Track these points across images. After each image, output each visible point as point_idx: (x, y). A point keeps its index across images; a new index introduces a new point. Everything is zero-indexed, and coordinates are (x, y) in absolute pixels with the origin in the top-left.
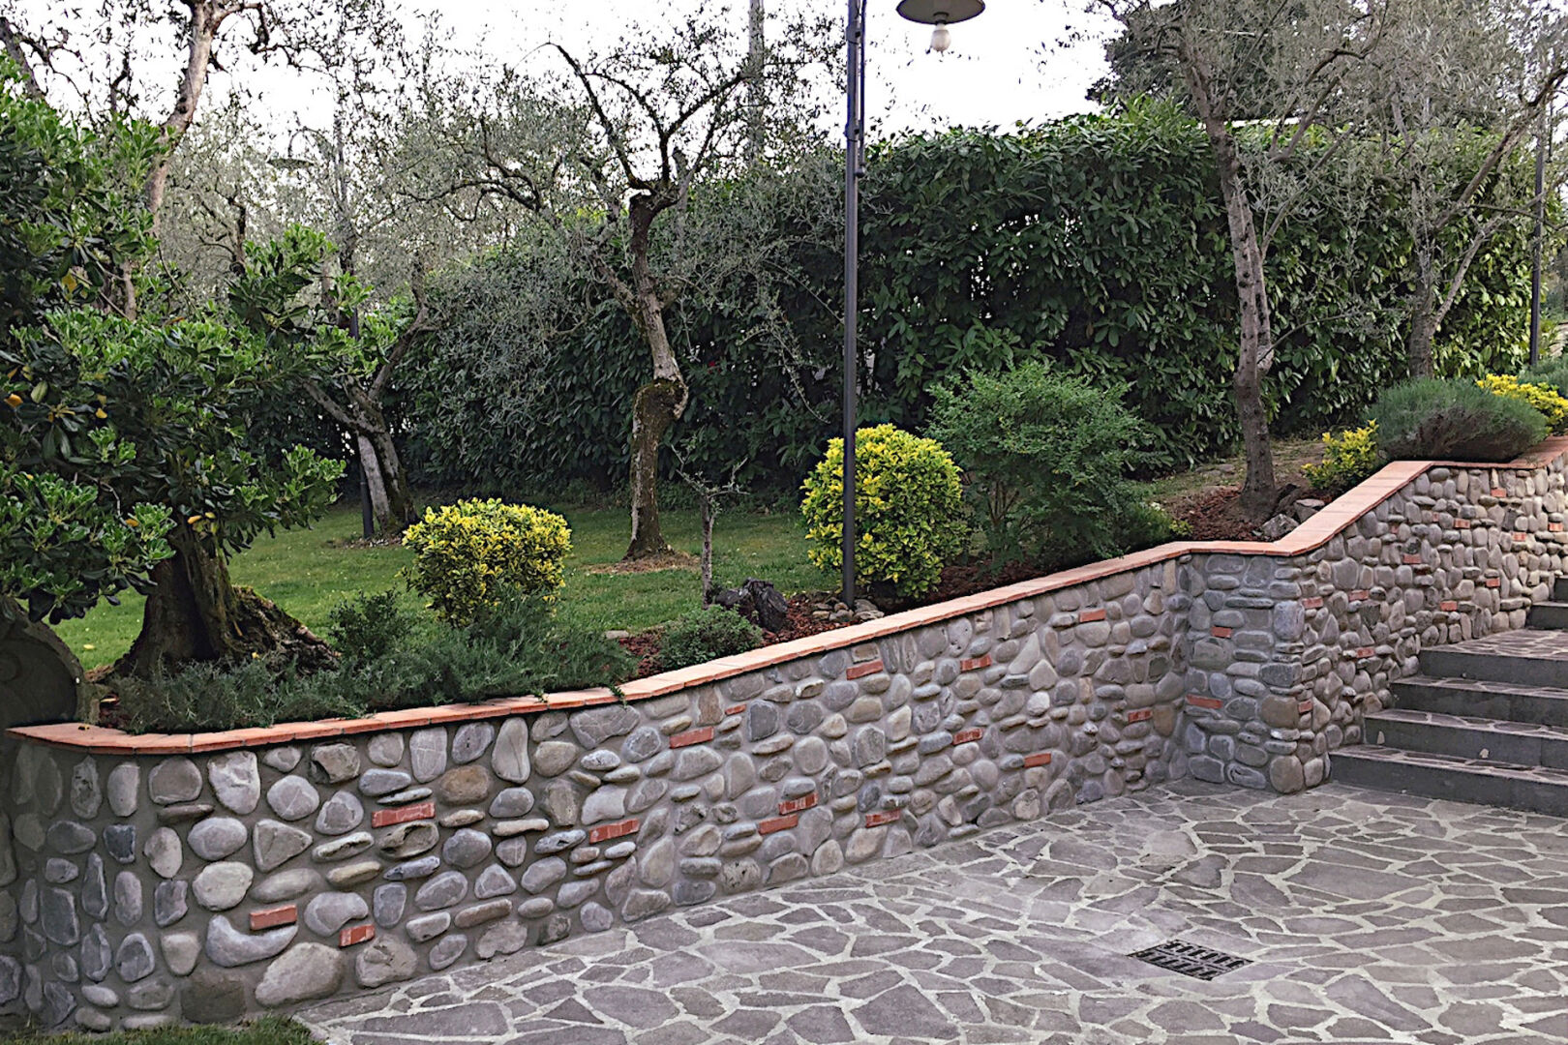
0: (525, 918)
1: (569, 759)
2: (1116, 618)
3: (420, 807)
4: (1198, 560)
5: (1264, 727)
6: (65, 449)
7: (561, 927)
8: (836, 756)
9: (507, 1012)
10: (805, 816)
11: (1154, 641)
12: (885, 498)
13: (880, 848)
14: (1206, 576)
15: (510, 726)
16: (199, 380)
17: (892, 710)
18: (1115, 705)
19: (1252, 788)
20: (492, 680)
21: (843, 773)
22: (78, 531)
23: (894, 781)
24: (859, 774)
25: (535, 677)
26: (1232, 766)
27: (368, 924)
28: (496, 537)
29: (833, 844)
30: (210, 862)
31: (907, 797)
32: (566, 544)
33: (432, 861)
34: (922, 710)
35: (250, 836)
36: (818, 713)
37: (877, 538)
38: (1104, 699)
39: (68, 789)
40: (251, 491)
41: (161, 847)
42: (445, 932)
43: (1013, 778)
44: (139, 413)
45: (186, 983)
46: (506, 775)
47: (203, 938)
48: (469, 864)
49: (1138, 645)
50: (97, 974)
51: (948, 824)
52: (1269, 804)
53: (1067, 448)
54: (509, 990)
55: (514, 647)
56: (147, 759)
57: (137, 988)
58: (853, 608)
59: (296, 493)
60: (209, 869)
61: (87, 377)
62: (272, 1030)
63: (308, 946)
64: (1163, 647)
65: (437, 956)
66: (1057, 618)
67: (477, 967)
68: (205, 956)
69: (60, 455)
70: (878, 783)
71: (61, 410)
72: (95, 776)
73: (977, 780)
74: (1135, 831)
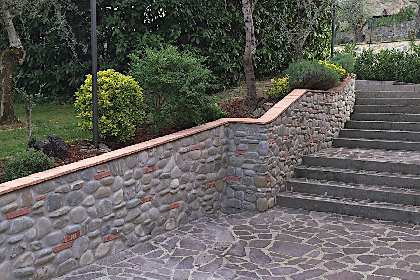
2: (203, 148)
4: (231, 125)
5: (255, 188)
8: (90, 214)
10: (76, 242)
11: (217, 156)
12: (111, 101)
13: (110, 250)
14: (234, 131)
17: (115, 191)
18: (203, 182)
19: (250, 210)
21: (93, 221)
23: (116, 221)
24: (101, 220)
26: (244, 202)
29: (89, 252)
31: (122, 227)
34: (127, 190)
36: (82, 196)
37: (107, 118)
38: (199, 180)
43: (164, 215)
49: (211, 158)
51: (139, 236)
52: (257, 216)
53: (185, 81)
58: (98, 148)
64: (219, 159)
66: (181, 149)
70: (109, 223)
73: (151, 217)
74: (212, 232)
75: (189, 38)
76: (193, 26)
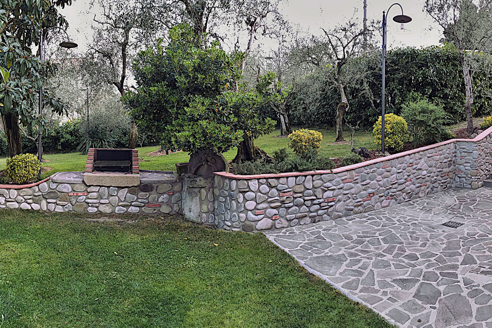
0: (310, 217)
1: (321, 185)
2: (441, 155)
3: (289, 193)
4: (458, 142)
5: (471, 176)
6: (225, 119)
7: (318, 219)
8: (379, 185)
9: (306, 237)
10: (373, 198)
11: (449, 160)
12: (391, 130)
13: (389, 204)
14: (459, 146)
15: (308, 177)
16: (249, 105)
17: (392, 175)
18: (441, 173)
20: (305, 167)
21: (381, 188)
22: (227, 135)
23: (392, 190)
24: (385, 189)
25: (314, 167)
26: (465, 184)
27: (278, 216)
28: (307, 137)
29: (379, 203)
30: (248, 201)
31: (395, 193)
32: (321, 138)
33: (291, 204)
34: (398, 175)
35: (256, 197)
36: (376, 176)
37: (389, 138)
38: (438, 172)
39: (223, 184)
40: (258, 127)
41: (239, 197)
42: (294, 219)
43: (418, 189)
44: (238, 112)
45: (243, 223)
46: (307, 188)
47: (247, 215)
48: (299, 206)
49: (445, 160)
50: (228, 220)
51: (404, 199)
52: (471, 191)
53: (430, 119)
54: (306, 232)
55: (310, 160)
56: (238, 180)
57: (235, 223)
58: (384, 153)
59: (267, 128)
60: (248, 202)
61: (229, 105)
62: (259, 235)
63: (266, 219)
64: (451, 161)
65: (292, 224)
66: (428, 155)
67: (300, 226)
68: (247, 219)
69: (224, 120)
70: (389, 191)
71: (224, 112)
72: (228, 182)
73: (411, 189)
74: (445, 199)
75: (437, 94)
76: (439, 87)
